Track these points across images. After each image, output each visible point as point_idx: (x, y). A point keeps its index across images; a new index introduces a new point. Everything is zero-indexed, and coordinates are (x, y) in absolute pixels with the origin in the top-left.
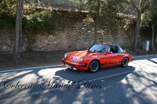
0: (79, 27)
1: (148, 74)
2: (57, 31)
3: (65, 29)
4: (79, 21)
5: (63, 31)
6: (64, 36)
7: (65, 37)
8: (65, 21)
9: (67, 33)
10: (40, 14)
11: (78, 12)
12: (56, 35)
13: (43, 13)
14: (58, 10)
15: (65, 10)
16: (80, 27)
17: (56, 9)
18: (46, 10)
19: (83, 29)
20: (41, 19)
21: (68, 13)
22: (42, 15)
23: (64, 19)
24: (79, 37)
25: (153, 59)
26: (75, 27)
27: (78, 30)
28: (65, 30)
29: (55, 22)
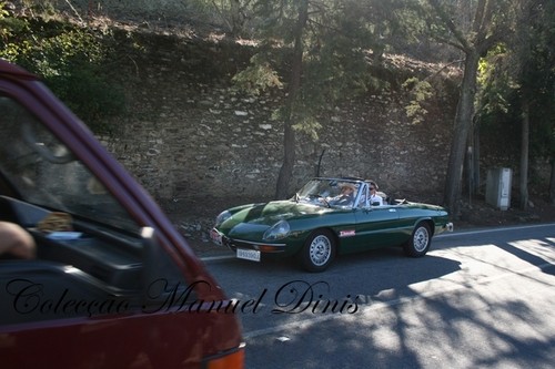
0: (222, 106)
1: (492, 306)
2: (129, 121)
3: (164, 111)
4: (224, 81)
5: (155, 119)
6: (160, 142)
7: (159, 147)
8: (165, 81)
9: (171, 131)
10: (53, 45)
11: (221, 45)
12: (121, 135)
13: (65, 41)
14: (135, 34)
15: (167, 34)
16: (227, 106)
17: (127, 28)
18: (83, 30)
19: (238, 113)
20: (54, 68)
21: (179, 47)
22: (58, 51)
23: (158, 70)
24: (223, 146)
25: (521, 245)
26: (207, 108)
27: (217, 117)
28: (163, 115)
29: (121, 83)
